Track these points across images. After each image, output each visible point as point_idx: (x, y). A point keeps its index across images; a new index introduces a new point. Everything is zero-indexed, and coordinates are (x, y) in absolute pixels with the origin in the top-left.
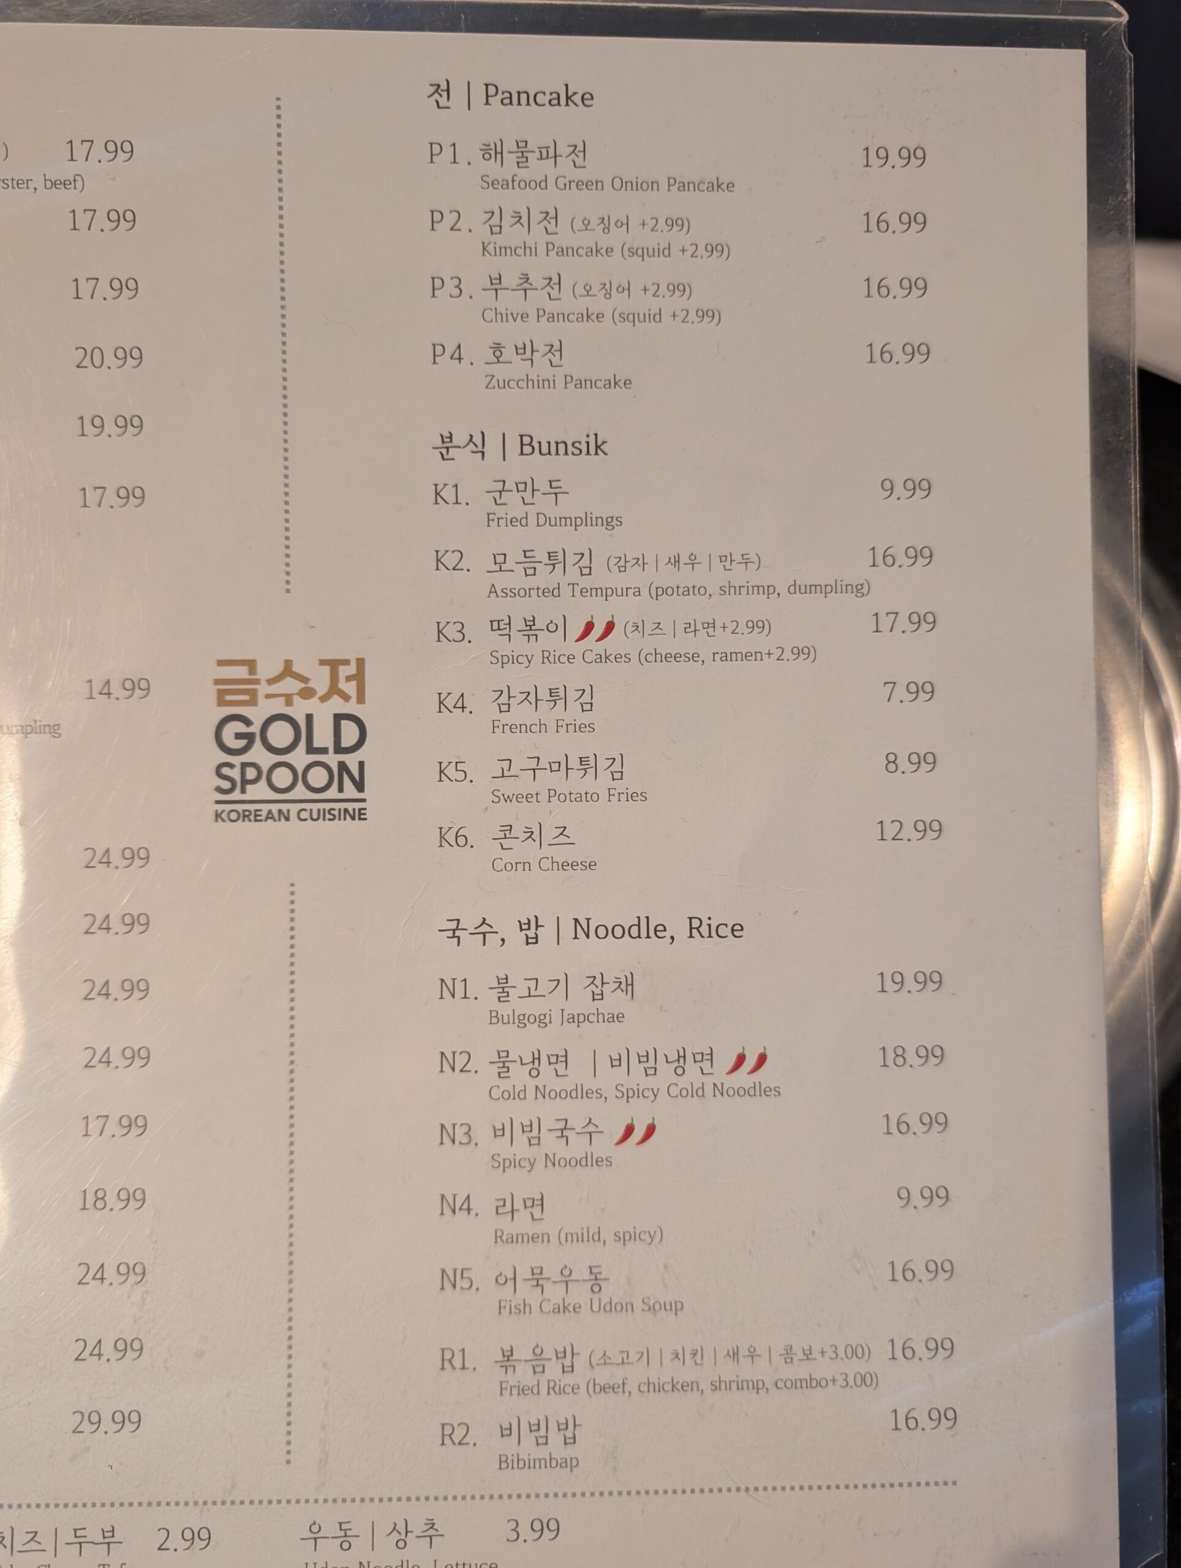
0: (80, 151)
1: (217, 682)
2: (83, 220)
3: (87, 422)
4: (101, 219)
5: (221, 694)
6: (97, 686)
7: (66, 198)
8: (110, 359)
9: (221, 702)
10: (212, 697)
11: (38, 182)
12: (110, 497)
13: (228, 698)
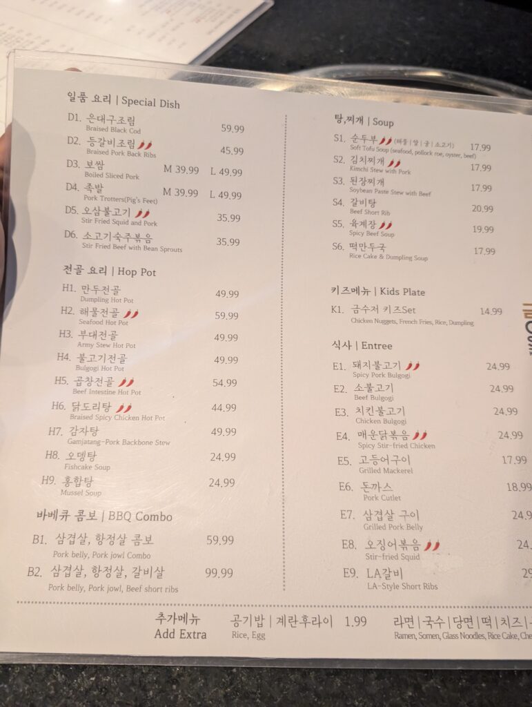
0: (475, 147)
1: (524, 310)
2: (475, 167)
3: (476, 228)
4: (480, 167)
5: (526, 314)
6: (485, 310)
7: (471, 161)
8: (483, 209)
9: (526, 317)
10: (523, 316)
11: (462, 155)
12: (484, 251)
13: (529, 316)
